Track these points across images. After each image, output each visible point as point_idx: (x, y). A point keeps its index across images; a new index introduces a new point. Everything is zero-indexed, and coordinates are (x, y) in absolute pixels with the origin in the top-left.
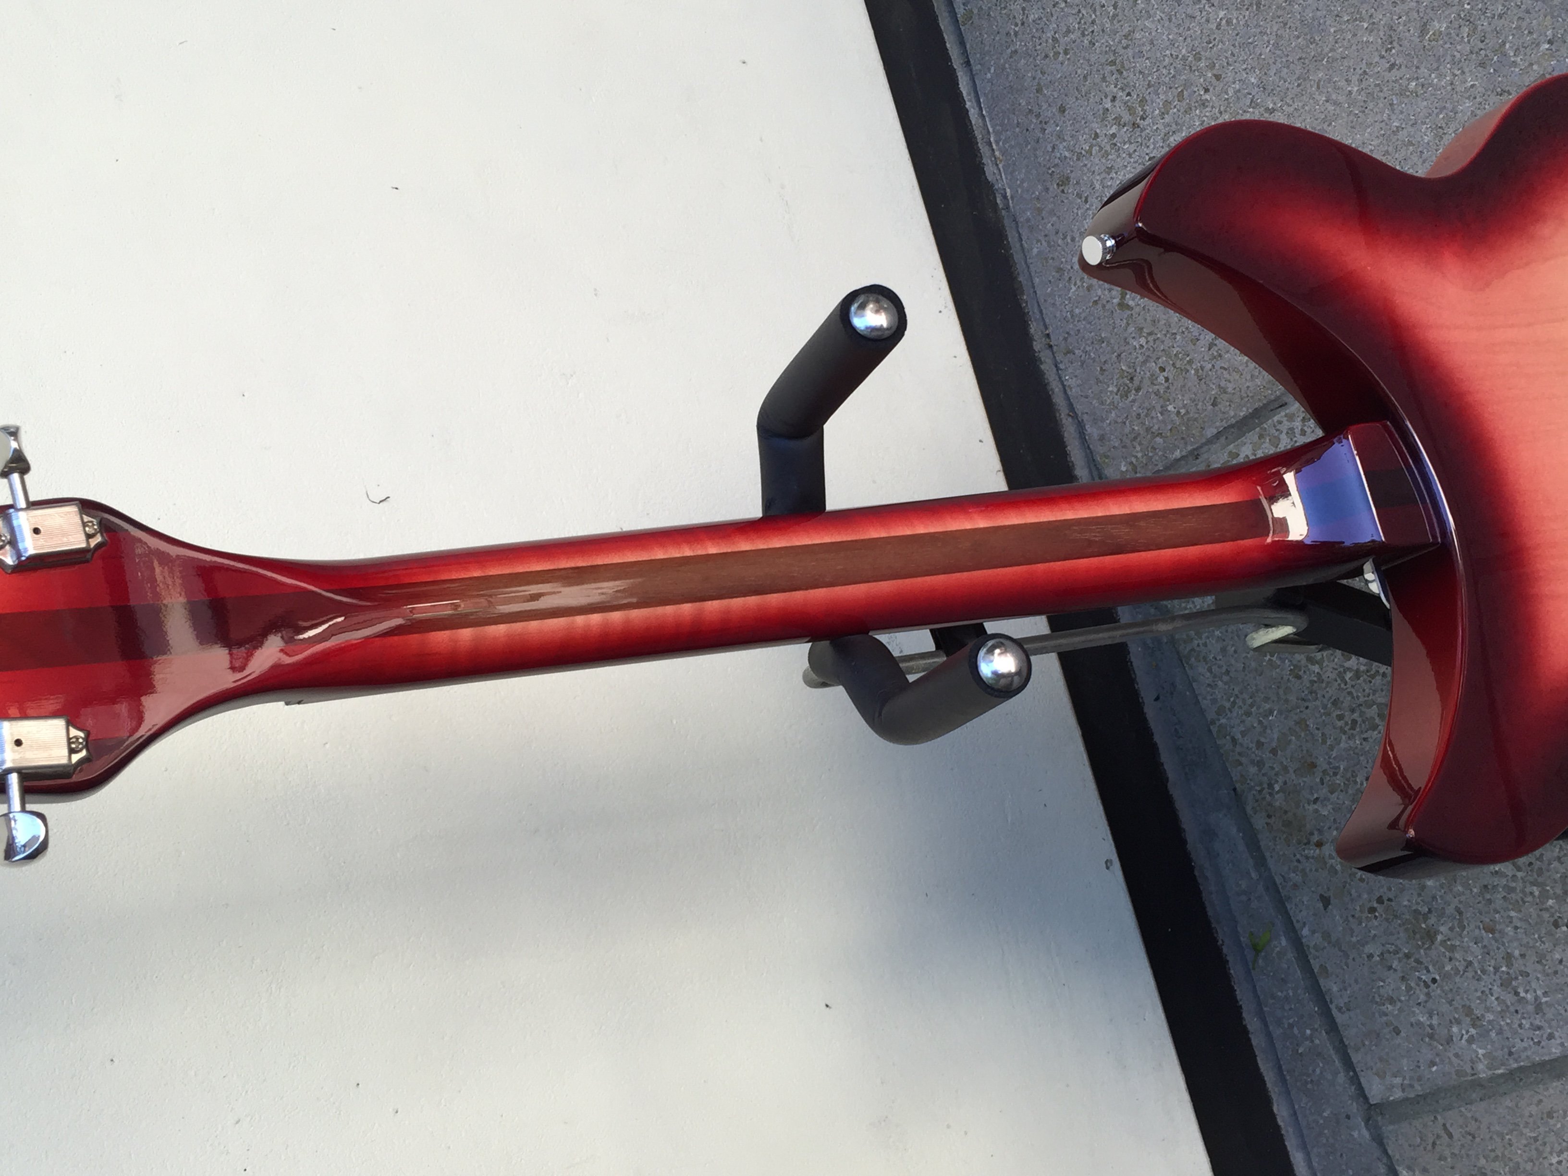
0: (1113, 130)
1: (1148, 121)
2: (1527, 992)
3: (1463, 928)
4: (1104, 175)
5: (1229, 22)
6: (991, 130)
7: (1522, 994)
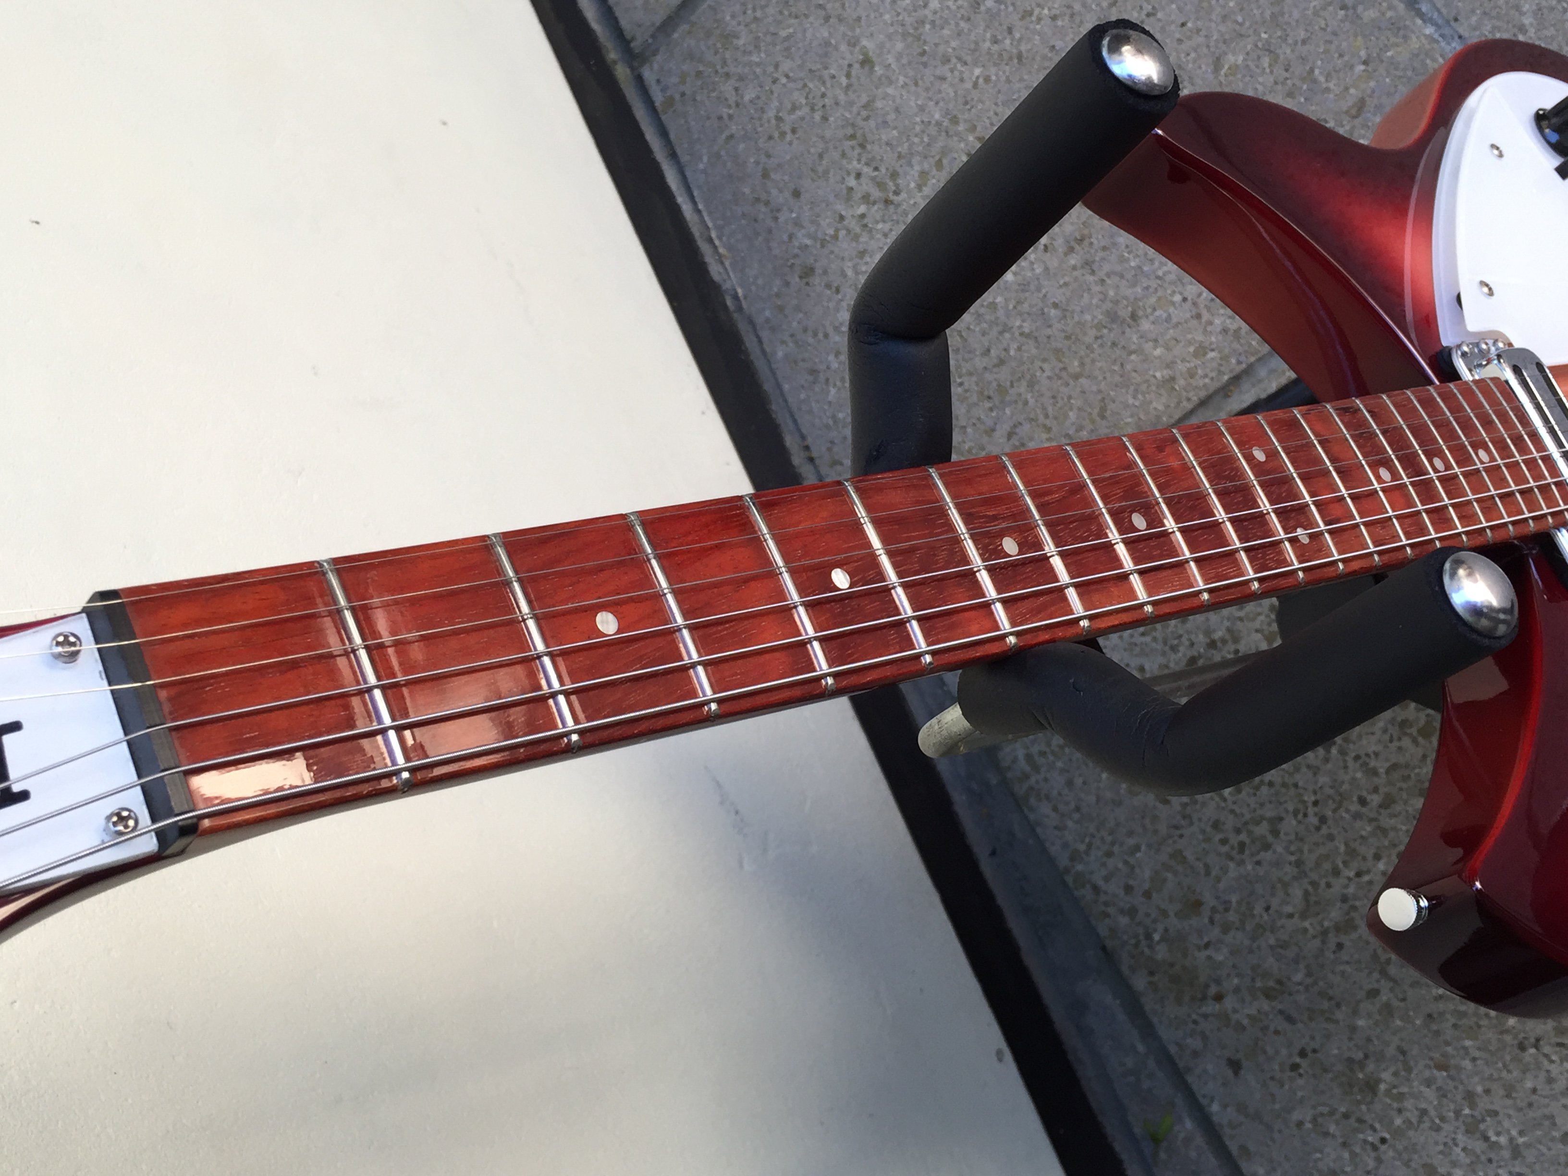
0: (862, 209)
1: (903, 195)
2: (1498, 1134)
3: (1409, 1070)
4: (857, 260)
5: (987, 80)
6: (710, 225)
7: (1494, 1138)
